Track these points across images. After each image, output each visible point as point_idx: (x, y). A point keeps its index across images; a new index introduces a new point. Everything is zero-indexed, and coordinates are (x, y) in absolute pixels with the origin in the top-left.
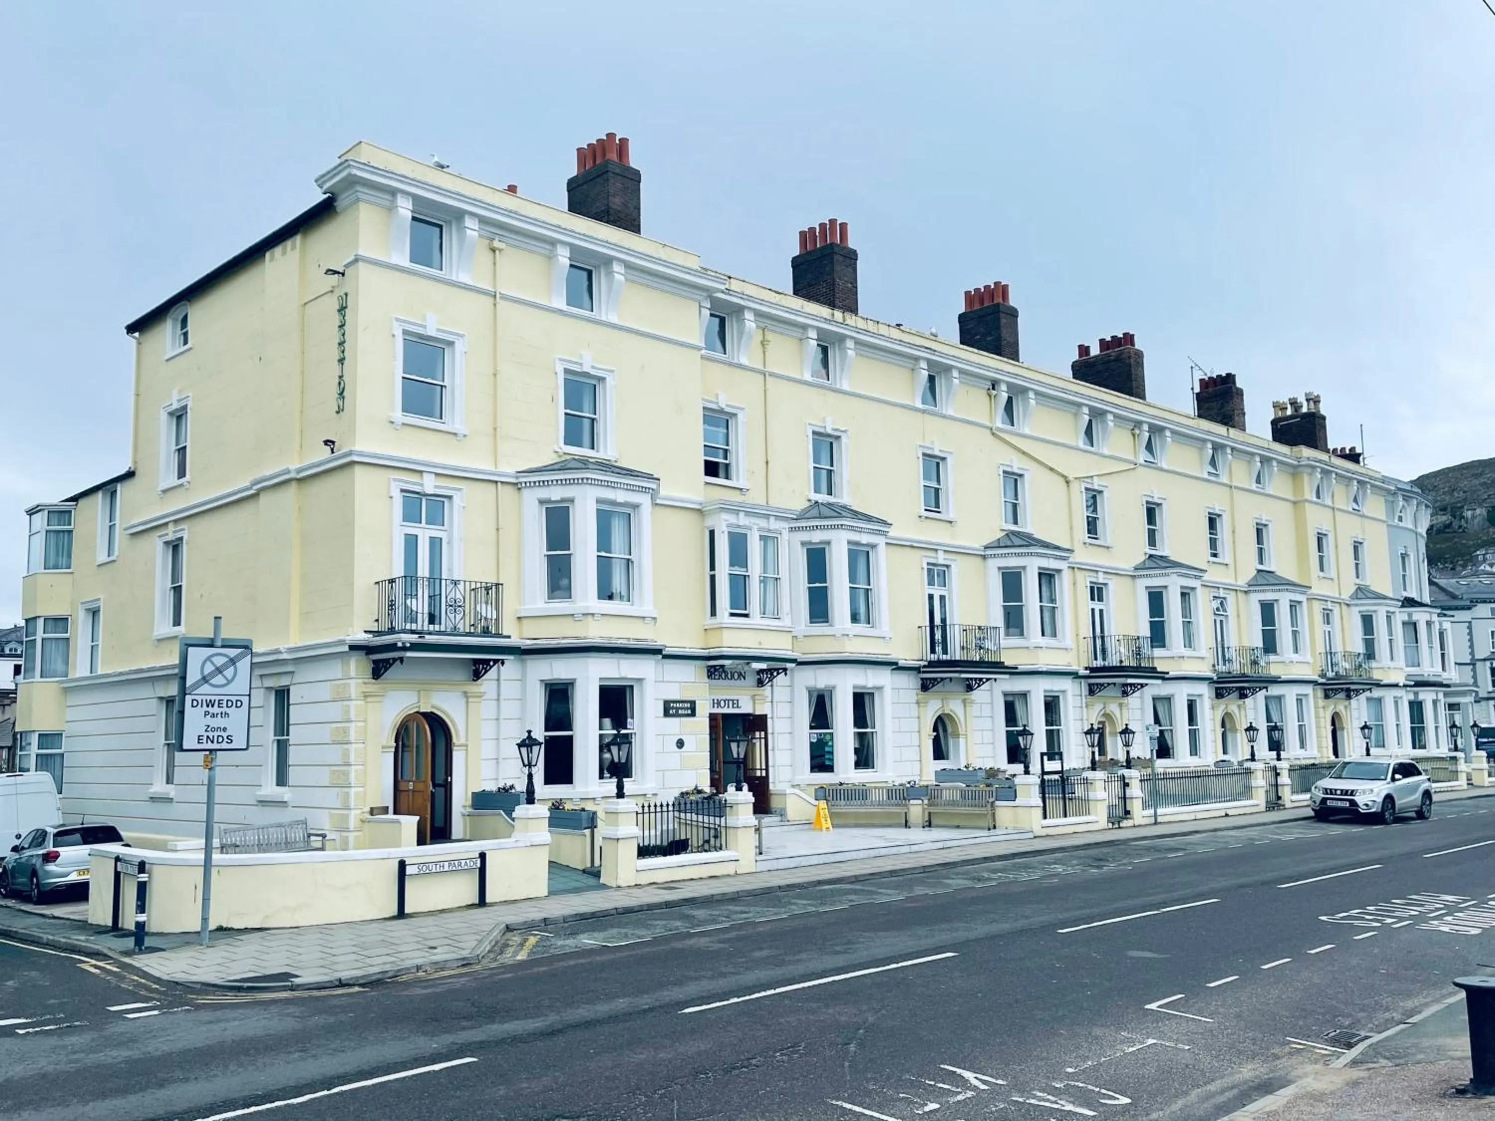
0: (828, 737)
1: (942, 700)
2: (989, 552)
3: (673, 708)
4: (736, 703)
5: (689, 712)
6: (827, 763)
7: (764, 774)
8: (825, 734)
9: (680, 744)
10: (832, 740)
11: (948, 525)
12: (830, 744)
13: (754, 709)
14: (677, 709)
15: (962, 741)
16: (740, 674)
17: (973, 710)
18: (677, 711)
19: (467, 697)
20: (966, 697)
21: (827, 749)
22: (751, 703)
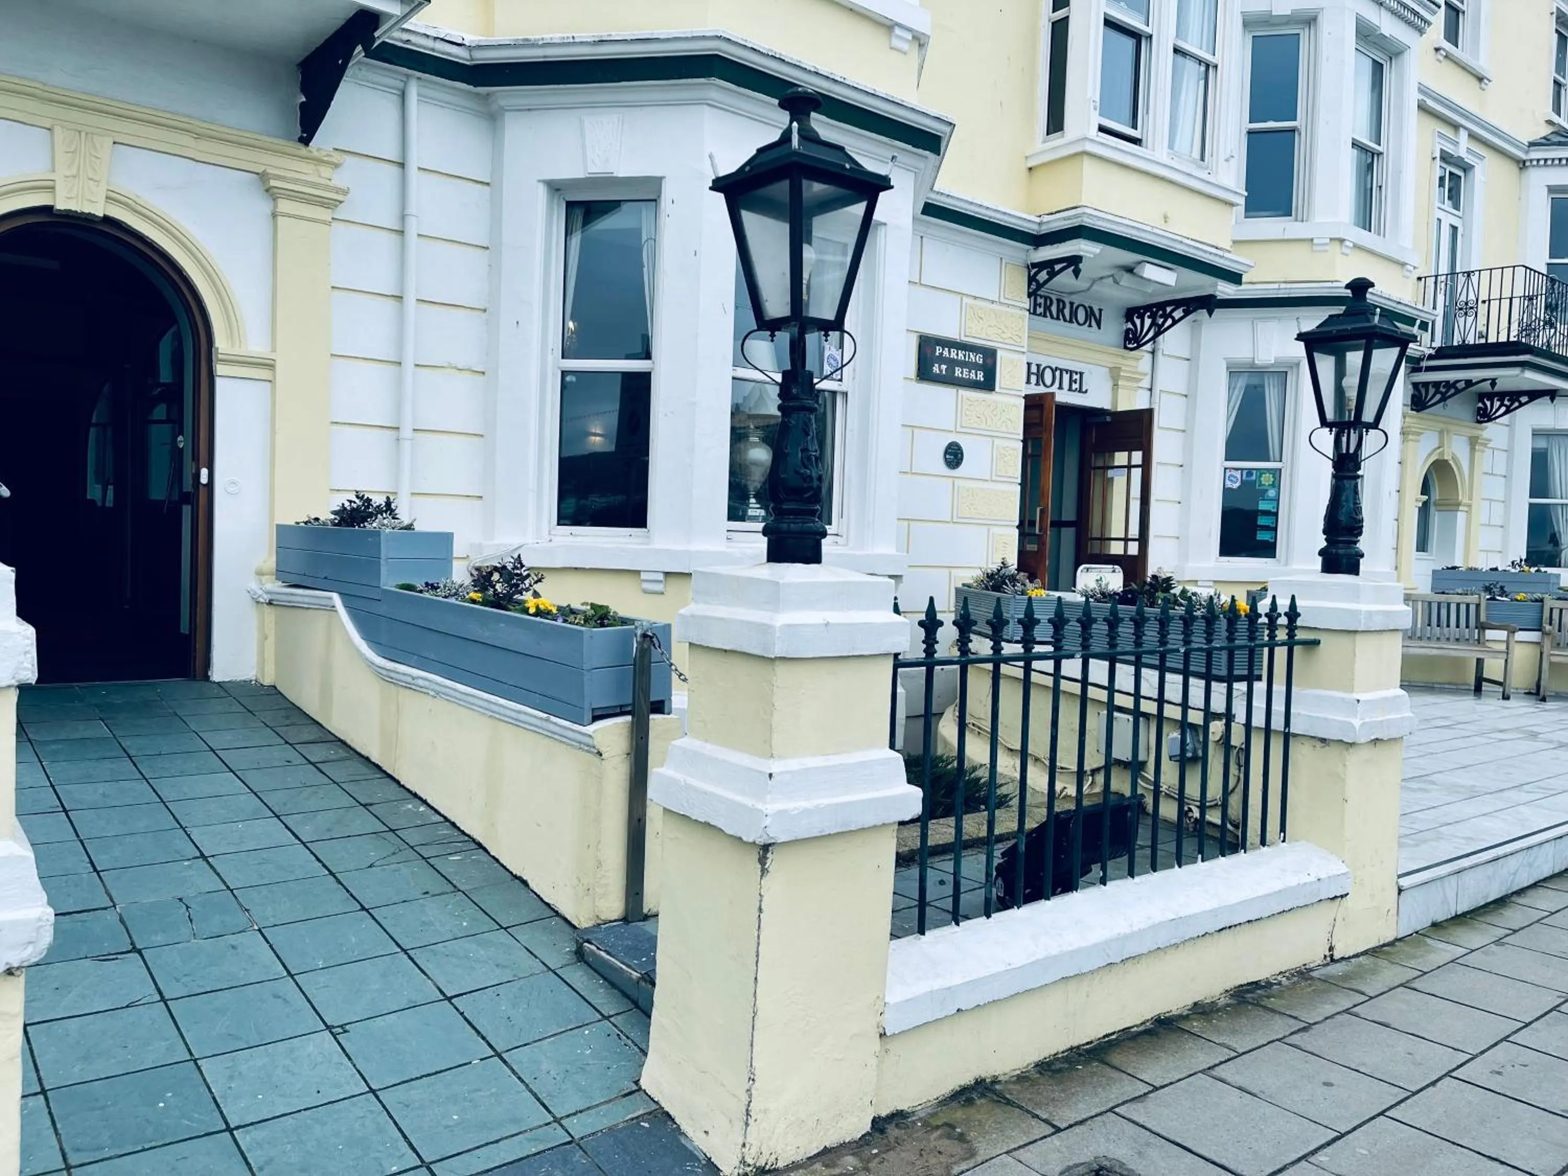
0: (1267, 479)
1: (1441, 432)
2: (1535, 154)
3: (941, 360)
4: (1076, 380)
5: (980, 376)
6: (1262, 536)
7: (1133, 549)
8: (1261, 471)
9: (954, 456)
10: (1276, 485)
11: (1475, 82)
12: (1272, 493)
13: (1115, 400)
14: (952, 363)
15: (1461, 517)
16: (1090, 313)
17: (1484, 460)
18: (951, 370)
19: (271, 193)
20: (1476, 433)
21: (1263, 506)
22: (1109, 384)
